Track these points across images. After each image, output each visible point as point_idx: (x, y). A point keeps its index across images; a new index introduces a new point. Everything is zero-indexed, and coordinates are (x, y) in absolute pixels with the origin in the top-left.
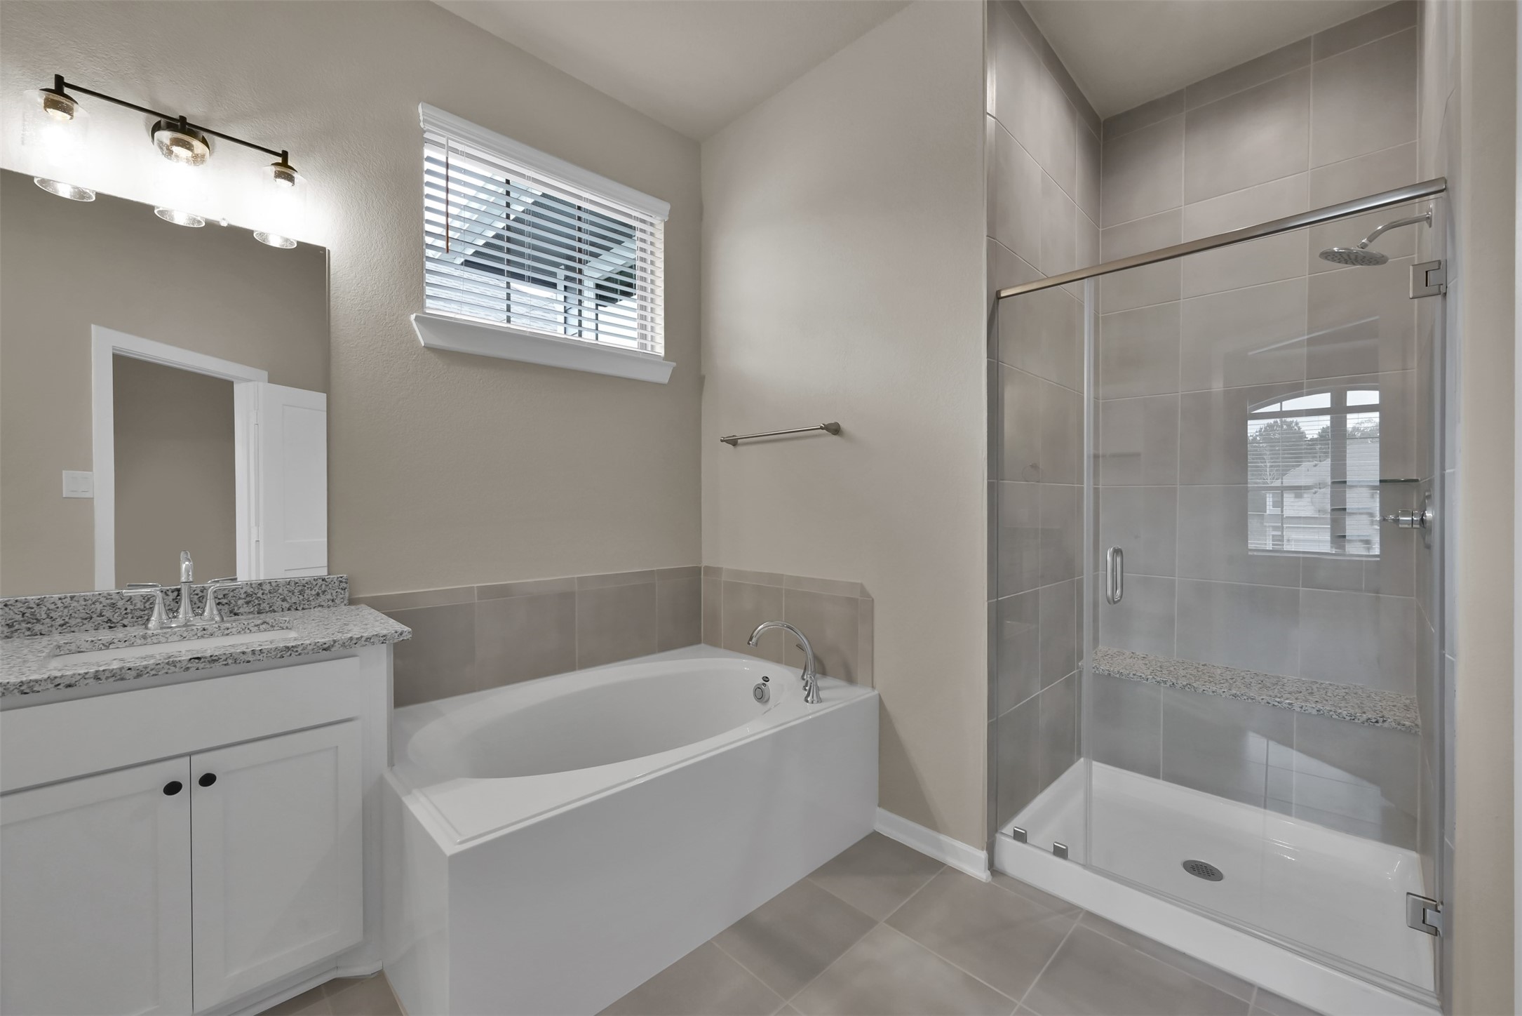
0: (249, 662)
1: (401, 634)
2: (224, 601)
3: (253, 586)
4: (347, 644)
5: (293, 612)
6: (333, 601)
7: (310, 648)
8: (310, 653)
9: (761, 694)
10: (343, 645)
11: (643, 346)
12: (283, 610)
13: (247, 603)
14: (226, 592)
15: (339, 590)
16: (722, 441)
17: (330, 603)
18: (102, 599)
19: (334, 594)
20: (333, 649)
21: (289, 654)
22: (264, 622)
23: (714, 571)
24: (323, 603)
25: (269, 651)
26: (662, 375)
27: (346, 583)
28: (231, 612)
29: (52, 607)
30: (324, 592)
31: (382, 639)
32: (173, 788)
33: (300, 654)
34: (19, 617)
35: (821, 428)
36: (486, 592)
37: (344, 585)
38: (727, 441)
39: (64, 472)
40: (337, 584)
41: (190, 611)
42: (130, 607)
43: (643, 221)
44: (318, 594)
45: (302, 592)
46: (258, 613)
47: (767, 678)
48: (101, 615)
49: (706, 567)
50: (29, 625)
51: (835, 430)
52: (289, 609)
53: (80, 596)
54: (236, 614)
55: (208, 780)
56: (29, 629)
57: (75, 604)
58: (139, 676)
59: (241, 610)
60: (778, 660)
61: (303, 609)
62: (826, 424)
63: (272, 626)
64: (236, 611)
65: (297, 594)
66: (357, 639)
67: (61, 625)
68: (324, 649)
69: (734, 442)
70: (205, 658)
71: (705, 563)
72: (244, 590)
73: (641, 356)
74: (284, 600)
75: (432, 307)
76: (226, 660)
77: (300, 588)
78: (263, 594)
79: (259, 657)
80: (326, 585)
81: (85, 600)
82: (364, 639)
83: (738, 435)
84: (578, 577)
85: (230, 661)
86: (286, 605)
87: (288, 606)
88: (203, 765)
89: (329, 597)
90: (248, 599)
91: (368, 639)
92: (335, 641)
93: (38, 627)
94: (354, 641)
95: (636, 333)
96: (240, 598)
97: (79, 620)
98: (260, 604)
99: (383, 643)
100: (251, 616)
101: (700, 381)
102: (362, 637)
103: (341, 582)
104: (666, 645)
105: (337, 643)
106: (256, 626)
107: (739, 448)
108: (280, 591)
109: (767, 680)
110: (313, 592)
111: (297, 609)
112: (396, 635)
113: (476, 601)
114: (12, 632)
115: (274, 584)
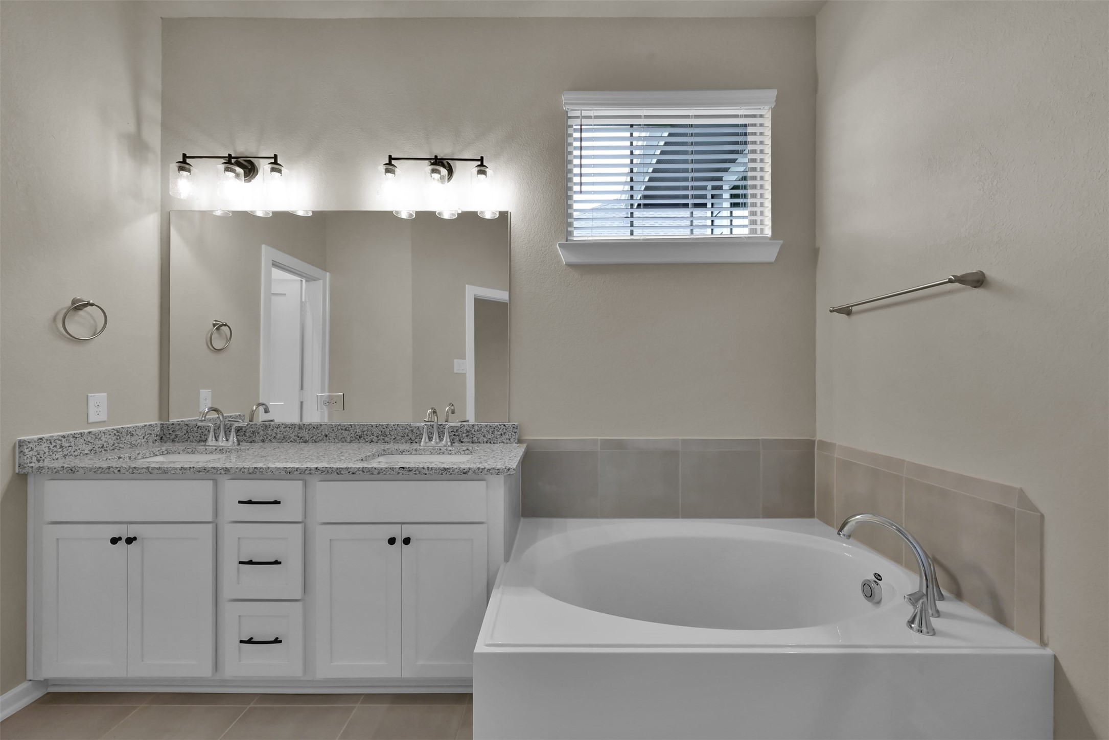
0: (426, 474)
1: (509, 470)
2: (457, 434)
3: (470, 426)
4: (476, 471)
5: (489, 445)
6: (509, 440)
7: (456, 471)
8: (457, 474)
9: (870, 591)
10: (474, 472)
11: (753, 231)
12: (484, 443)
13: (467, 436)
14: (457, 428)
15: (513, 433)
16: (831, 311)
17: (508, 441)
18: (408, 427)
19: (510, 435)
20: (469, 474)
21: (445, 472)
22: (468, 449)
23: (826, 446)
24: (504, 441)
25: (436, 469)
26: (769, 256)
27: (517, 429)
28: (460, 440)
29: (391, 429)
30: (505, 433)
31: (497, 471)
32: (392, 541)
33: (451, 474)
34: (380, 433)
35: (950, 281)
36: (606, 444)
37: (515, 430)
38: (840, 311)
39: (455, 360)
40: (511, 429)
41: (438, 438)
42: (419, 433)
43: (754, 116)
44: (501, 435)
45: (493, 432)
46: (472, 443)
47: (879, 575)
48: (408, 436)
49: (821, 442)
50: (383, 437)
51: (978, 281)
52: (487, 442)
53: (401, 425)
54: (462, 442)
55: (407, 541)
56: (383, 439)
57: (399, 429)
58: (379, 473)
59: (464, 440)
60: (896, 558)
61: (494, 443)
62: (959, 275)
63: (471, 452)
64: (462, 440)
65: (491, 433)
66: (482, 469)
67: (394, 439)
68: (464, 473)
69: (847, 311)
70: (406, 468)
71: (818, 437)
72: (465, 429)
73: (745, 240)
74: (484, 436)
75: (579, 235)
76: (415, 471)
77: (492, 429)
78: (474, 431)
79: (431, 472)
80: (506, 429)
81: (402, 427)
82: (486, 470)
83: (852, 302)
84: (681, 439)
85: (417, 472)
86: (485, 440)
87: (486, 440)
88: (407, 531)
89: (507, 437)
90: (467, 434)
91: (489, 470)
92: (470, 469)
93: (386, 439)
94: (481, 471)
95: (747, 220)
96: (464, 433)
97: (400, 437)
98: (473, 437)
99: (497, 474)
100: (468, 444)
101: (814, 254)
102: (485, 468)
103: (514, 428)
104: (771, 512)
105: (471, 470)
106: (463, 451)
107: (854, 318)
108: (482, 430)
109: (879, 578)
110: (499, 433)
111: (490, 443)
112: (506, 470)
113: (599, 450)
114: (378, 440)
115: (479, 426)
